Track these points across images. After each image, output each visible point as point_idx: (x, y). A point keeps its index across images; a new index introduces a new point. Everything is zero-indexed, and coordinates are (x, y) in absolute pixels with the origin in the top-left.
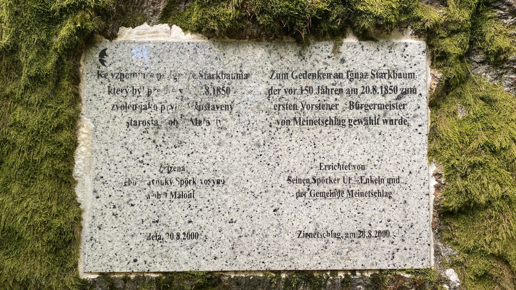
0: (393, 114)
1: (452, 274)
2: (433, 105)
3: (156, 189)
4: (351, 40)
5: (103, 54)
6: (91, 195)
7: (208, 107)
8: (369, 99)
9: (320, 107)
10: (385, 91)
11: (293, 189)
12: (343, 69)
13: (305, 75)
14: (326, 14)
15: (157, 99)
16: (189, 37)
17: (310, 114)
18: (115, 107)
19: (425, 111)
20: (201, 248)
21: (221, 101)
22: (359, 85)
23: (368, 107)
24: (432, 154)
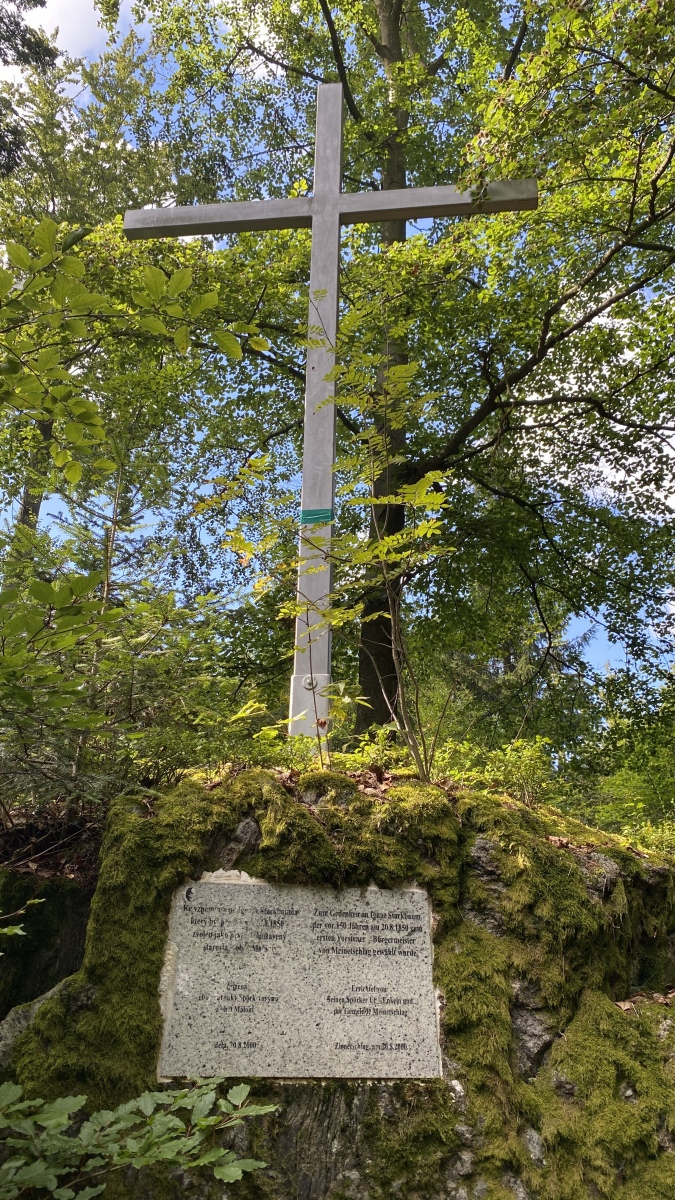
0: (406, 947)
1: (457, 1085)
2: (436, 941)
3: (224, 1003)
4: (373, 888)
5: (189, 892)
6: (171, 1007)
7: (266, 936)
8: (388, 934)
9: (352, 939)
10: (400, 928)
11: (331, 1007)
12: (368, 910)
13: (340, 914)
14: (355, 868)
15: (228, 929)
16: (253, 881)
17: (344, 945)
18: (196, 934)
19: (429, 945)
20: (258, 1057)
21: (277, 932)
22: (380, 923)
23: (387, 941)
24: (436, 980)
